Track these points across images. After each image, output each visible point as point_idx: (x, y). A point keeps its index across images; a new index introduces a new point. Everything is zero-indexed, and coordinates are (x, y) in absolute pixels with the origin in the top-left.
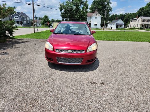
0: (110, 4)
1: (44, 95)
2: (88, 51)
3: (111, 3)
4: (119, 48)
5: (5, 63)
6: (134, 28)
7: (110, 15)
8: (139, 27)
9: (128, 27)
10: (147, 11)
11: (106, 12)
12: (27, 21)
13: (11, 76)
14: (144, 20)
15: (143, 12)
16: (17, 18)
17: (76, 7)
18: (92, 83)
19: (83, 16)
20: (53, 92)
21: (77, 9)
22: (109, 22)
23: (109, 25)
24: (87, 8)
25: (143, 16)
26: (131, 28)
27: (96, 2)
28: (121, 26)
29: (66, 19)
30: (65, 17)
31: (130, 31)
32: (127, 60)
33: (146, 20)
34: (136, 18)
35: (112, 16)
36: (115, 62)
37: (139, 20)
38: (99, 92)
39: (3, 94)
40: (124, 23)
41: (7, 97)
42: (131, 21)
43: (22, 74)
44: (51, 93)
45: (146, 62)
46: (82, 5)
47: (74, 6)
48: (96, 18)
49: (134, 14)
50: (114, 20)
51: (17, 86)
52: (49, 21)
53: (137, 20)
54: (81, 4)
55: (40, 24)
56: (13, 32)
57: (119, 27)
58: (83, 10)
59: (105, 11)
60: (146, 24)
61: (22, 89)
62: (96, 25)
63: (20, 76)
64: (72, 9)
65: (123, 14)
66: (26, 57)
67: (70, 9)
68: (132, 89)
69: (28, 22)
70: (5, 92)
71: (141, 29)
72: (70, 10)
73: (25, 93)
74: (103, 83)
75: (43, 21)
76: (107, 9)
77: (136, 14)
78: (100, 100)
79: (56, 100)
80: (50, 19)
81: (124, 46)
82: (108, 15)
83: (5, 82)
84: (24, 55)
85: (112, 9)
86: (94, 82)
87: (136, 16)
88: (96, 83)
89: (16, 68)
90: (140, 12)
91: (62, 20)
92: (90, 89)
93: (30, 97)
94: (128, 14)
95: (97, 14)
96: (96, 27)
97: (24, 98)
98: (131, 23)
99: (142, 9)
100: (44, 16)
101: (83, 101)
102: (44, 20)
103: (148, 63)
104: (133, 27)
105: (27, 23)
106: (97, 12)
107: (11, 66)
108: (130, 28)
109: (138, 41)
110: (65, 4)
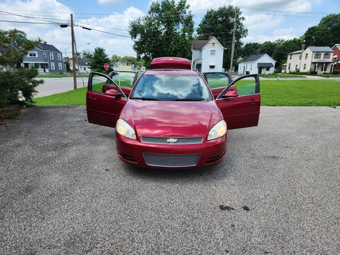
0: (241, 21)
1: (128, 240)
2: (209, 138)
3: (244, 19)
4: (270, 123)
5: (28, 167)
6: (297, 73)
7: (242, 44)
8: (308, 69)
9: (283, 71)
10: (323, 35)
11: (234, 38)
12: (56, 62)
13: (47, 197)
14: (317, 55)
15: (315, 38)
16: (34, 55)
17: (168, 28)
18: (222, 208)
19: (183, 47)
20: (145, 232)
21: (170, 33)
22: (240, 59)
23: (241, 66)
24: (191, 31)
25: (316, 45)
26: (290, 73)
27: (211, 16)
28: (268, 69)
29: (146, 56)
30: (144, 52)
31: (288, 79)
32: (291, 151)
33: (323, 54)
34: (300, 49)
35: (247, 45)
36: (265, 157)
37: (307, 54)
38: (240, 227)
39: (40, 239)
40: (274, 62)
41: (50, 247)
42: (289, 57)
43: (71, 194)
44: (141, 235)
45: (330, 155)
46: (180, 24)
47: (164, 27)
48: (213, 52)
49: (295, 41)
50: (252, 56)
51: (67, 222)
52: (107, 61)
53: (304, 55)
54: (177, 21)
55: (86, 67)
56: (33, 94)
57: (264, 71)
58: (184, 35)
59: (232, 35)
60: (323, 63)
61: (79, 228)
62: (212, 67)
63: (68, 197)
64: (159, 33)
65: (272, 42)
66: (72, 153)
67: (154, 32)
68: (308, 218)
69: (60, 65)
70: (44, 236)
71: (313, 73)
72: (154, 36)
73: (87, 237)
74: (246, 208)
75: (93, 61)
76: (236, 31)
77: (299, 40)
78: (245, 246)
79: (153, 250)
80: (110, 57)
81: (282, 118)
82: (239, 44)
83: (38, 212)
84: (65, 146)
85: (246, 30)
86: (226, 205)
87: (300, 45)
88: (233, 209)
89: (55, 179)
90: (309, 37)
91: (136, 57)
92: (220, 223)
93: (99, 246)
94: (282, 41)
95: (213, 43)
96: (212, 70)
97: (87, 248)
98: (289, 61)
99: (311, 31)
100: (96, 50)
101: (211, 251)
102: (95, 58)
103: (334, 156)
104: (295, 71)
105: (57, 66)
106: (214, 40)
107: (42, 173)
108: (288, 72)
109: (310, 104)
110: (142, 23)
